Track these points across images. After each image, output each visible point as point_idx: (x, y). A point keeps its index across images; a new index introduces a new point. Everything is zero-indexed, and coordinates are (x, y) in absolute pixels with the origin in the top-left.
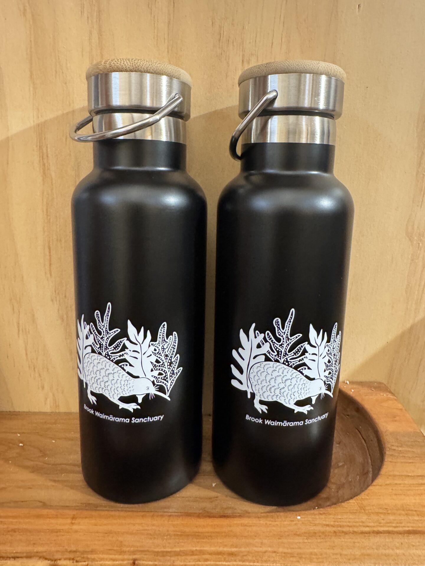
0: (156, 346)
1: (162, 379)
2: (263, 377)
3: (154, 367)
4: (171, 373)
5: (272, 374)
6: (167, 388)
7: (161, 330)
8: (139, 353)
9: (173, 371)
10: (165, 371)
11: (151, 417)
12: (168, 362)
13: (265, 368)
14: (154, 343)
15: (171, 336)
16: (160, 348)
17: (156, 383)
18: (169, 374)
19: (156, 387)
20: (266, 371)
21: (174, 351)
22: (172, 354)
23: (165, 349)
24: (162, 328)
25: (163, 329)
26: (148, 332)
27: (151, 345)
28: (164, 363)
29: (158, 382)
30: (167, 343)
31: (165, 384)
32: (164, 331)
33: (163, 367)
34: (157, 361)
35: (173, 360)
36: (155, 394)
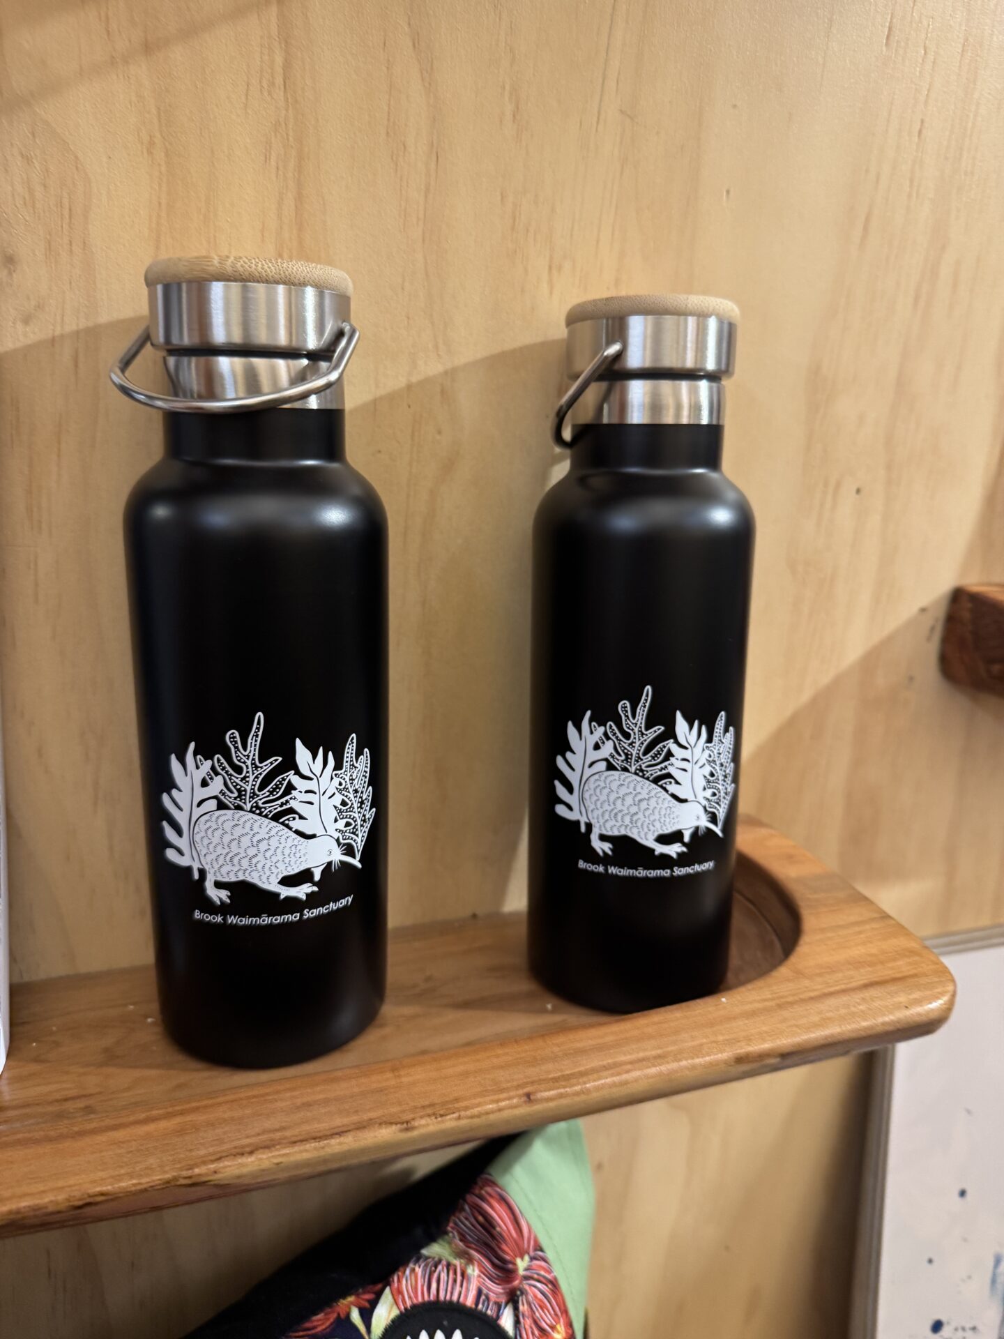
0: (341, 778)
1: (349, 833)
2: (603, 798)
3: (338, 813)
4: (362, 820)
5: (618, 790)
6: (357, 847)
7: (349, 748)
8: (315, 793)
9: (364, 816)
10: (354, 817)
11: (335, 902)
12: (358, 802)
13: (608, 782)
14: (339, 772)
15: (362, 757)
16: (347, 779)
17: (342, 841)
18: (359, 822)
19: (342, 847)
20: (608, 786)
21: (365, 782)
22: (364, 787)
23: (354, 780)
24: (350, 744)
25: (350, 748)
26: (330, 754)
27: (334, 776)
28: (352, 804)
29: (345, 839)
30: (357, 770)
31: (355, 841)
32: (352, 750)
33: (352, 811)
34: (344, 803)
35: (364, 798)
36: (340, 861)
